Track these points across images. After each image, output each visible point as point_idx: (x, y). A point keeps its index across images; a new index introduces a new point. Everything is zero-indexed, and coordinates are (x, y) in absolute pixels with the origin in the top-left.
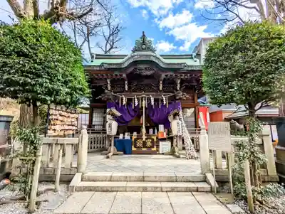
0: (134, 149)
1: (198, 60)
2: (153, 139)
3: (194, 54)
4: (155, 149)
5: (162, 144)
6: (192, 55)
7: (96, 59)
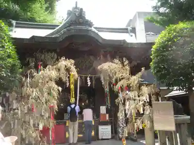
1: (133, 35)
3: (129, 28)
5: (100, 127)
6: (127, 29)
7: (16, 27)
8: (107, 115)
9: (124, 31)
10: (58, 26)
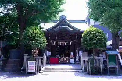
0: (59, 62)
1: (87, 23)
2: (67, 58)
4: (67, 62)
5: (70, 60)
6: (85, 21)
7: (42, 22)
8: (73, 56)
9: (84, 21)
10: (58, 21)
